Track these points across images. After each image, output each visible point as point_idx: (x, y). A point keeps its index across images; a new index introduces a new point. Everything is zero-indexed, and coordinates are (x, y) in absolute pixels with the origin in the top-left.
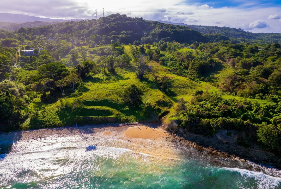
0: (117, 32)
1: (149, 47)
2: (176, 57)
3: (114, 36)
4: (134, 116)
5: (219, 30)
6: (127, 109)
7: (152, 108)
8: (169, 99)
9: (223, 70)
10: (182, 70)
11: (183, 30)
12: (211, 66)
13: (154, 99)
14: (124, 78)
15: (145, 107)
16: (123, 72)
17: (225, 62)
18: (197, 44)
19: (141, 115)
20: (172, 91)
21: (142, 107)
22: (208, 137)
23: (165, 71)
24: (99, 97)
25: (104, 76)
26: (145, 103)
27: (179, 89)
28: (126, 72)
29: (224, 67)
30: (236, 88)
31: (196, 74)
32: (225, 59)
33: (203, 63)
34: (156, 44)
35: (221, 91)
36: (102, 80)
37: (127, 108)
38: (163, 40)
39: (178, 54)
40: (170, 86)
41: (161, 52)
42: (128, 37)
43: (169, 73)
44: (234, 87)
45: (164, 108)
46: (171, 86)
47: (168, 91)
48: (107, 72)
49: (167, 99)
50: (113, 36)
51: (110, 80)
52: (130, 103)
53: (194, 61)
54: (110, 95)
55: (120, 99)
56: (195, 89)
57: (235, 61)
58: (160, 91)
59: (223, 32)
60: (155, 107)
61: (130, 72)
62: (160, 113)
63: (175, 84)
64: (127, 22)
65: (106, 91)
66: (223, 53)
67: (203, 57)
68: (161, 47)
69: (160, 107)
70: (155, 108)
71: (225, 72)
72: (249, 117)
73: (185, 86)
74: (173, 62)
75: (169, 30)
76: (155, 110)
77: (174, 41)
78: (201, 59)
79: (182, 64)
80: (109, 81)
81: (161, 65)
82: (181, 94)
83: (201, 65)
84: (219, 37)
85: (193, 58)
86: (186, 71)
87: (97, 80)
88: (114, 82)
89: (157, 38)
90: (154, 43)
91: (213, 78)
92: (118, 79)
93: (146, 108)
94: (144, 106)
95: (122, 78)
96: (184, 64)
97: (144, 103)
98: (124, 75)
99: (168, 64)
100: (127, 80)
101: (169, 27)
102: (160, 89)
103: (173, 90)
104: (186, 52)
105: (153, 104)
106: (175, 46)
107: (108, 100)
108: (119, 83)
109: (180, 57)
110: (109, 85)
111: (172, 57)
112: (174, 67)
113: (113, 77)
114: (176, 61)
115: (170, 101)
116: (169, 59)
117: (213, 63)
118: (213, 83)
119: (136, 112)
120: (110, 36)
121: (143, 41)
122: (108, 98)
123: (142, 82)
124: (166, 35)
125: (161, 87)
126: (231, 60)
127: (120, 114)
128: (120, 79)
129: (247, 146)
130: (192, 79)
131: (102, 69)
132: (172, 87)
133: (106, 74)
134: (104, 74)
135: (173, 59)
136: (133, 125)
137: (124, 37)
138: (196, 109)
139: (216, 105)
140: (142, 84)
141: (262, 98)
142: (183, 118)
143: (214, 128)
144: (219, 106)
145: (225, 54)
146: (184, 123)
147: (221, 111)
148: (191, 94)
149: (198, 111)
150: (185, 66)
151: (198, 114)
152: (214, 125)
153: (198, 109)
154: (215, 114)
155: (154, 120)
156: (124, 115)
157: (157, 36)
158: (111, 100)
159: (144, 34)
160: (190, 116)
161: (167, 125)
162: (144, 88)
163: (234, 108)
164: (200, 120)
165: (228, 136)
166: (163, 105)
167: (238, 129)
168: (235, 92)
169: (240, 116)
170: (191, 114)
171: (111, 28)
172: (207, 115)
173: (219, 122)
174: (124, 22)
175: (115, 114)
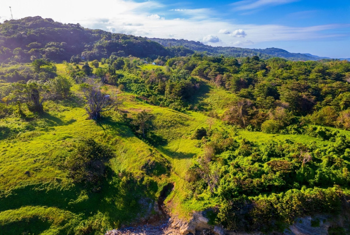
0: (39, 44)
1: (97, 66)
2: (142, 77)
3: (35, 49)
4: (103, 213)
5: (177, 42)
6: (85, 200)
7: (138, 183)
8: (161, 156)
9: (210, 91)
10: (156, 95)
11: (140, 41)
12: (195, 87)
13: (135, 161)
14: (63, 122)
15: (121, 183)
16: (59, 109)
17: (210, 81)
18: (163, 58)
19: (120, 205)
20: (157, 135)
21: (115, 183)
23: (132, 101)
24: (5, 183)
25: (20, 122)
26: (119, 171)
27: (167, 129)
28: (65, 108)
29: (211, 87)
30: (251, 118)
31: (179, 100)
32: (208, 77)
33: (185, 84)
34: (107, 61)
35: (225, 124)
36: (16, 131)
37: (83, 195)
38: (116, 55)
39: (144, 73)
40: (151, 126)
41: (116, 71)
42: (60, 51)
43: (139, 102)
44: (249, 117)
45: (160, 179)
46: (153, 126)
47: (151, 136)
48: (28, 112)
49: (158, 156)
50: (35, 50)
51: (34, 129)
52: (89, 183)
53: (171, 82)
54: (37, 170)
55: (63, 177)
56: (188, 125)
57: (223, 78)
58: (139, 140)
59: (183, 46)
60: (142, 179)
61: (73, 107)
62: (156, 191)
63: (157, 122)
64: (56, 29)
65: (27, 162)
66: (205, 69)
67: (181, 76)
68: (115, 64)
69: (152, 178)
70: (144, 183)
71: (214, 95)
72: (328, 177)
73: (173, 123)
74: (139, 86)
75: (121, 41)
76: (145, 186)
77: (130, 55)
78: (179, 78)
79: (153, 87)
80: (32, 132)
81: (123, 91)
82: (173, 139)
83: (183, 86)
84: (183, 51)
85: (168, 77)
86: (162, 97)
87: (3, 132)
88: (43, 134)
89: (106, 52)
90: (103, 60)
91: (204, 104)
92: (53, 125)
93: (125, 186)
94: (120, 181)
95: (59, 122)
96: (157, 87)
97: (117, 172)
98: (63, 114)
99: (132, 88)
100: (70, 126)
101: (120, 37)
102: (137, 135)
103: (158, 133)
104: (154, 70)
105: (137, 173)
106: (135, 62)
107: (32, 186)
108: (55, 134)
109: (148, 77)
110: (33, 142)
111: (136, 77)
112: (142, 93)
113: (41, 122)
114: (144, 83)
115: (163, 159)
116: (131, 81)
117: (197, 83)
118: (208, 113)
119: (105, 201)
120: (29, 49)
121: (85, 56)
122: (33, 180)
123: (101, 126)
124: (118, 47)
125: (139, 131)
126: (218, 77)
127: (69, 219)
128: (56, 125)
130: (178, 109)
131: (14, 108)
132: (154, 128)
133: (24, 117)
134: (21, 118)
135: (138, 80)
137: (53, 50)
138: (232, 176)
139: (260, 160)
140: (103, 131)
141: (300, 133)
142: (216, 204)
143: (286, 215)
144: (269, 164)
145: (207, 70)
146: (224, 215)
147: (278, 174)
148: (188, 136)
149: (238, 180)
150: (158, 90)
151: (241, 188)
152: (285, 210)
153: (237, 177)
154: (271, 182)
155: (151, 215)
156: (80, 216)
157: (105, 49)
158: (40, 185)
159: (86, 47)
160: (227, 194)
161: (184, 222)
162: (107, 138)
163: (296, 162)
164: (250, 202)
165: (313, 228)
166: (156, 172)
167: (333, 212)
168: (251, 125)
169: (314, 178)
170: (227, 189)
171: (28, 37)
172: (259, 186)
173: (293, 202)
174: (51, 29)
175: (56, 224)
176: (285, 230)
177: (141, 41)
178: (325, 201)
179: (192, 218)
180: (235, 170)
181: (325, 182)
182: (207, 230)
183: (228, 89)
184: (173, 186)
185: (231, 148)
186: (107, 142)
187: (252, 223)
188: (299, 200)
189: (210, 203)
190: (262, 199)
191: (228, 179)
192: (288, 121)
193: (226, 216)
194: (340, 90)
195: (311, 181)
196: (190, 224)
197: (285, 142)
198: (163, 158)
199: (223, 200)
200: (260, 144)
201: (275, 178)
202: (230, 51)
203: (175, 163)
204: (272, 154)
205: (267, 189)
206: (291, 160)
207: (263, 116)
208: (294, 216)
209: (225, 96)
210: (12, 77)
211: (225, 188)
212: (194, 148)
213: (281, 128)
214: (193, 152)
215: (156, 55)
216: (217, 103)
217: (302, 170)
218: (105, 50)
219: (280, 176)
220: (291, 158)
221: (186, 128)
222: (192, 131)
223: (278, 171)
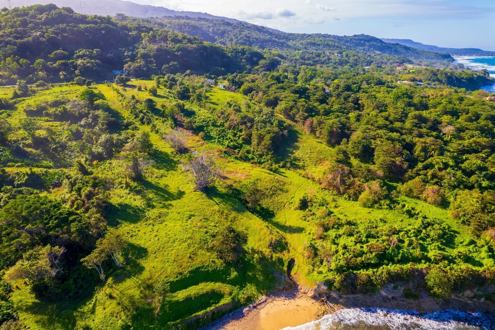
0: (66, 53)
2: (218, 116)
3: (63, 61)
4: (251, 284)
6: (236, 276)
7: (270, 260)
8: (277, 232)
9: (299, 140)
11: (196, 46)
12: (284, 137)
13: (260, 240)
15: (255, 259)
16: (155, 174)
17: (297, 123)
19: (260, 277)
20: (264, 206)
21: (250, 260)
23: (221, 157)
24: (181, 266)
25: (132, 196)
26: (249, 249)
27: (270, 198)
29: (299, 133)
30: (349, 188)
33: (272, 132)
36: (141, 210)
37: (233, 272)
39: (222, 113)
42: (96, 63)
43: (229, 159)
44: (346, 187)
45: (284, 255)
47: (260, 209)
49: (275, 233)
50: (62, 63)
53: (257, 130)
54: (195, 254)
55: (214, 258)
56: (287, 192)
57: (314, 124)
59: (243, 35)
60: (272, 257)
62: (283, 266)
64: (82, 26)
65: (182, 247)
66: (291, 108)
67: (265, 118)
68: (178, 92)
69: (278, 255)
71: (305, 145)
72: (407, 255)
73: (274, 190)
74: (220, 131)
75: (171, 45)
76: (275, 262)
77: (188, 71)
78: (264, 122)
80: (156, 210)
81: (205, 140)
82: (278, 209)
83: (272, 137)
84: (249, 54)
85: (252, 122)
86: (248, 147)
87: (130, 211)
88: (168, 213)
89: (155, 65)
91: (296, 159)
92: (166, 198)
93: (259, 262)
94: (253, 258)
95: (169, 194)
96: (241, 134)
97: (247, 249)
98: (164, 182)
99: (212, 134)
100: (183, 200)
101: (169, 39)
102: (248, 209)
103: (264, 204)
105: (266, 251)
107: (199, 268)
108: (178, 213)
109: (228, 119)
110: (169, 224)
111: (211, 116)
113: (151, 195)
114: (223, 126)
116: (208, 123)
117: (284, 130)
119: (249, 275)
121: (129, 71)
122: (196, 263)
123: (212, 199)
124: (169, 57)
125: (250, 205)
126: (308, 122)
127: (232, 291)
128: (170, 200)
129: (416, 297)
134: (129, 190)
135: (216, 122)
136: (263, 305)
137: (89, 64)
138: (342, 256)
139: (361, 242)
140: (217, 205)
141: (391, 208)
142: (332, 276)
143: (378, 284)
144: (367, 246)
145: (294, 111)
146: (339, 284)
147: (374, 254)
148: (290, 206)
149: (346, 259)
150: (243, 139)
151: (349, 264)
152: (378, 280)
153: (345, 256)
154: (369, 261)
155: (286, 285)
156: (238, 288)
157: (152, 59)
158: (204, 266)
159: (127, 55)
160: (339, 270)
161: (310, 289)
162: (224, 214)
163: (387, 245)
164: (355, 275)
165: (394, 291)
166: (279, 249)
167: (406, 280)
168: (348, 194)
169: (398, 257)
170: (339, 266)
171: (48, 41)
172: (361, 263)
173: (383, 275)
174: (75, 27)
175: (227, 294)
176: (377, 292)
177: (198, 46)
178: (403, 274)
179: (316, 286)
180: (343, 251)
181: (404, 260)
182: (326, 294)
183: (318, 138)
184: (294, 261)
185: (336, 226)
186: (226, 218)
187: (356, 289)
188: (387, 274)
189: (327, 276)
190: (363, 273)
191: (339, 257)
192: (382, 197)
193: (340, 285)
194: (433, 147)
195: (396, 259)
196: (315, 290)
197: (379, 221)
198: (279, 235)
199: (337, 274)
200: (359, 222)
201: (372, 257)
203: (290, 238)
204: (369, 236)
205: (366, 266)
206: (383, 242)
207: (359, 187)
208: (383, 284)
209: (316, 148)
210: (60, 114)
211: (338, 265)
212: (300, 221)
213: (375, 202)
214: (301, 226)
215: (219, 67)
216: (309, 157)
217: (390, 251)
218: (152, 61)
219: (376, 255)
220: (384, 241)
221: (286, 194)
222: (293, 199)
223: (374, 252)
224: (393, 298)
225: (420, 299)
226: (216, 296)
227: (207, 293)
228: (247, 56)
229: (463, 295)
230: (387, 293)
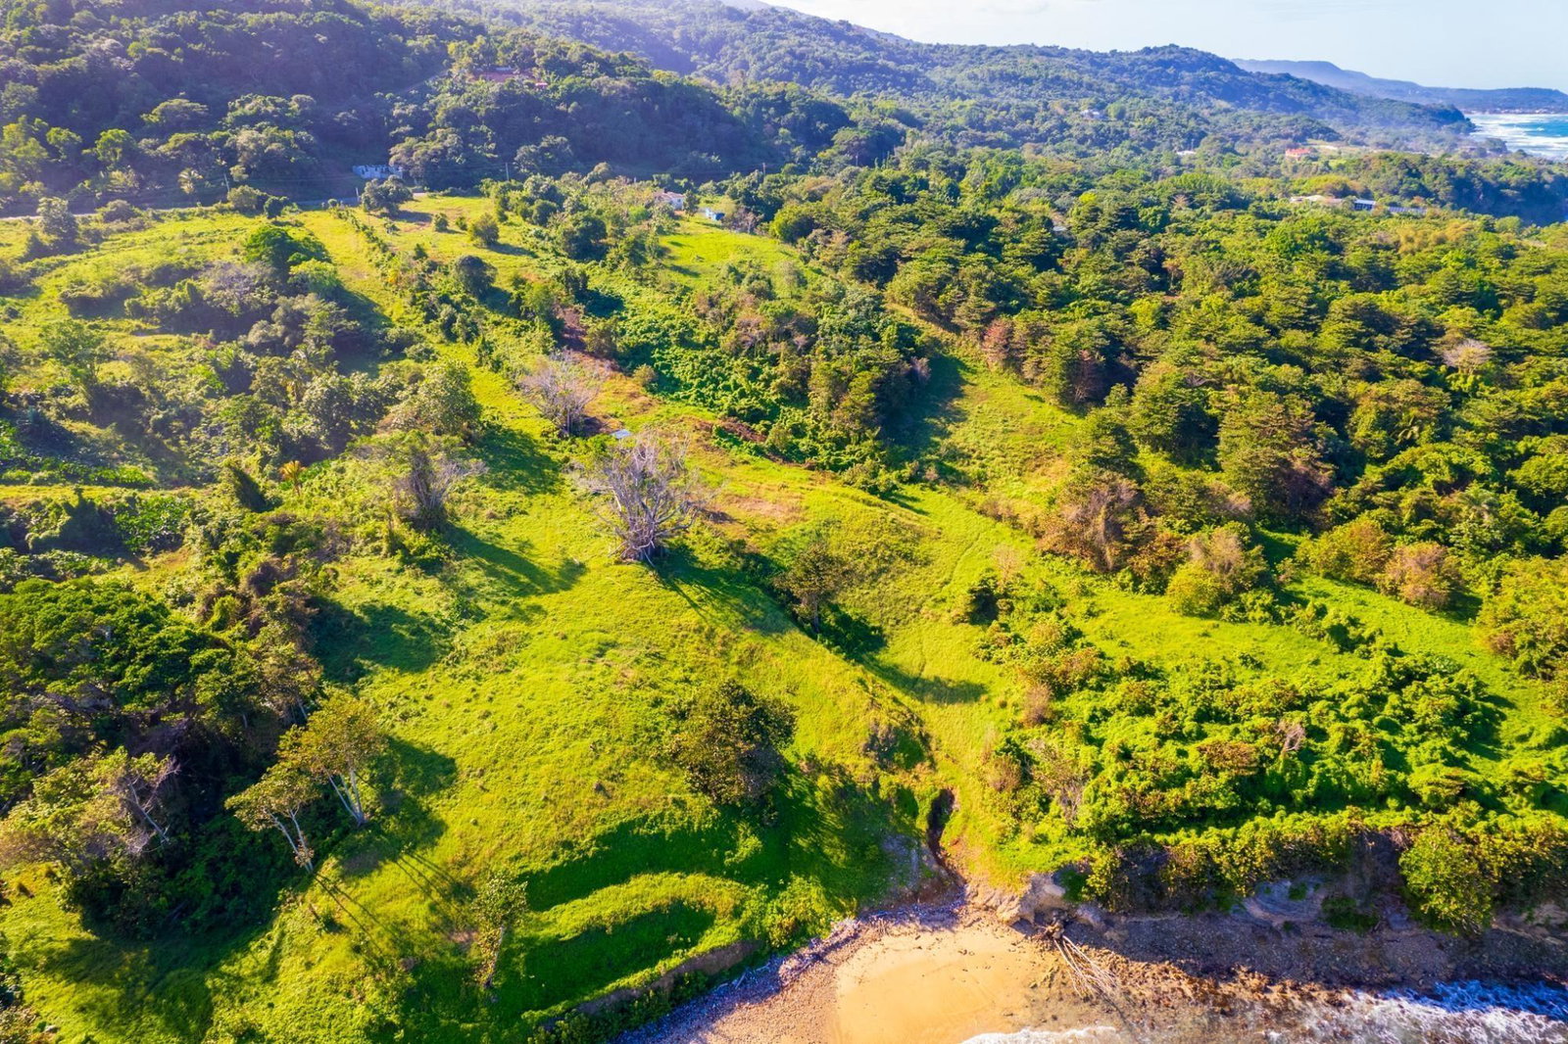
0: (199, 108)
2: (699, 314)
3: (191, 136)
4: (807, 877)
6: (756, 850)
7: (869, 796)
8: (895, 700)
9: (968, 389)
11: (626, 83)
12: (915, 381)
13: (836, 727)
14: (548, 576)
15: (819, 793)
16: (489, 506)
17: (959, 334)
19: (837, 855)
20: (851, 612)
21: (802, 795)
22: (1209, 916)
23: (707, 448)
24: (567, 820)
25: (410, 581)
26: (798, 757)
27: (871, 586)
28: (505, 499)
29: (965, 367)
30: (1134, 552)
32: (955, 321)
33: (878, 364)
34: (514, 199)
36: (437, 626)
37: (746, 836)
39: (712, 302)
43: (735, 455)
44: (1127, 546)
45: (917, 777)
47: (836, 621)
50: (188, 142)
51: (483, 614)
52: (747, 801)
53: (828, 356)
54: (615, 777)
55: (682, 790)
56: (927, 563)
57: (1015, 338)
60: (876, 785)
61: (530, 494)
62: (915, 815)
64: (251, 19)
65: (574, 752)
66: (941, 286)
67: (855, 319)
68: (568, 234)
69: (897, 779)
71: (985, 406)
72: (1336, 783)
73: (883, 558)
74: (703, 361)
75: (544, 82)
76: (886, 804)
77: (602, 166)
78: (851, 332)
79: (759, 371)
80: (489, 628)
81: (656, 393)
82: (898, 622)
84: (802, 109)
85: (810, 331)
86: (798, 416)
87: (401, 631)
88: (528, 635)
89: (492, 146)
91: (955, 454)
92: (522, 588)
93: (833, 803)
94: (812, 788)
95: (535, 574)
96: (773, 370)
97: (792, 759)
98: (518, 531)
99: (679, 373)
100: (580, 592)
102: (796, 621)
103: (850, 606)
104: (736, 274)
105: (856, 766)
106: (642, 217)
107: (631, 824)
108: (561, 635)
109: (730, 322)
110: (530, 674)
113: (473, 576)
114: (716, 345)
116: (665, 334)
117: (918, 357)
119: (799, 846)
120: (162, 132)
121: (406, 167)
123: (675, 588)
124: (537, 119)
125: (802, 609)
126: (996, 330)
127: (743, 901)
128: (536, 592)
129: (1366, 924)
130: (882, 488)
133: (409, 558)
134: (398, 557)
135: (692, 333)
136: (846, 950)
137: (274, 146)
138: (1115, 784)
139: (1179, 736)
140: (692, 610)
141: (1277, 619)
142: (1082, 854)
143: (1238, 880)
144: (1201, 750)
145: (951, 293)
146: (1104, 881)
147: (1223, 777)
148: (938, 611)
149: (1129, 794)
150: (782, 388)
151: (1138, 813)
152: (1236, 867)
153: (1127, 785)
154: (1207, 800)
155: (924, 880)
156: (761, 892)
157: (484, 128)
158: (646, 817)
159: (400, 116)
160: (1105, 831)
161: (1007, 897)
162: (718, 640)
163: (1268, 746)
164: (1161, 849)
165: (1292, 902)
166: (899, 757)
167: (1335, 868)
168: (1131, 571)
169: (1304, 786)
170: (1104, 817)
171: (138, 67)
172: (1179, 810)
173: (1257, 851)
174: (228, 21)
175: (724, 915)
176: (1234, 907)
177: (633, 84)
178: (1324, 846)
179: (1028, 887)
180: (1120, 767)
181: (1328, 798)
182: (1061, 911)
183: (1030, 382)
184: (952, 797)
185: (1092, 681)
186: (723, 653)
187: (1161, 894)
188: (1270, 847)
189: (1066, 852)
190: (1186, 844)
191: (1104, 789)
192: (1245, 580)
193: (1108, 884)
194: (1414, 411)
195: (1298, 794)
196: (1023, 900)
197: (1239, 662)
198: (901, 709)
199: (1099, 844)
200: (1169, 666)
201: (1216, 790)
202: (987, 76)
203: (939, 719)
204: (1205, 715)
205: (1197, 818)
206: (1256, 738)
207: (1169, 546)
208: (1256, 882)
209: (1023, 415)
210: (179, 309)
211: (1100, 814)
212: (972, 661)
213: (1225, 599)
214: (976, 680)
215: (702, 151)
216: (1000, 448)
217: (1279, 767)
218: (484, 134)
219: (1230, 782)
220: (1256, 733)
221: (924, 572)
222: (945, 588)
223: (1223, 769)
224: (1288, 926)
225: (1380, 929)
226: (689, 920)
227: (658, 909)
228: (795, 118)
229: (1530, 918)
230: (1267, 909)
